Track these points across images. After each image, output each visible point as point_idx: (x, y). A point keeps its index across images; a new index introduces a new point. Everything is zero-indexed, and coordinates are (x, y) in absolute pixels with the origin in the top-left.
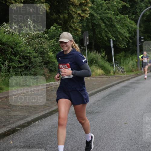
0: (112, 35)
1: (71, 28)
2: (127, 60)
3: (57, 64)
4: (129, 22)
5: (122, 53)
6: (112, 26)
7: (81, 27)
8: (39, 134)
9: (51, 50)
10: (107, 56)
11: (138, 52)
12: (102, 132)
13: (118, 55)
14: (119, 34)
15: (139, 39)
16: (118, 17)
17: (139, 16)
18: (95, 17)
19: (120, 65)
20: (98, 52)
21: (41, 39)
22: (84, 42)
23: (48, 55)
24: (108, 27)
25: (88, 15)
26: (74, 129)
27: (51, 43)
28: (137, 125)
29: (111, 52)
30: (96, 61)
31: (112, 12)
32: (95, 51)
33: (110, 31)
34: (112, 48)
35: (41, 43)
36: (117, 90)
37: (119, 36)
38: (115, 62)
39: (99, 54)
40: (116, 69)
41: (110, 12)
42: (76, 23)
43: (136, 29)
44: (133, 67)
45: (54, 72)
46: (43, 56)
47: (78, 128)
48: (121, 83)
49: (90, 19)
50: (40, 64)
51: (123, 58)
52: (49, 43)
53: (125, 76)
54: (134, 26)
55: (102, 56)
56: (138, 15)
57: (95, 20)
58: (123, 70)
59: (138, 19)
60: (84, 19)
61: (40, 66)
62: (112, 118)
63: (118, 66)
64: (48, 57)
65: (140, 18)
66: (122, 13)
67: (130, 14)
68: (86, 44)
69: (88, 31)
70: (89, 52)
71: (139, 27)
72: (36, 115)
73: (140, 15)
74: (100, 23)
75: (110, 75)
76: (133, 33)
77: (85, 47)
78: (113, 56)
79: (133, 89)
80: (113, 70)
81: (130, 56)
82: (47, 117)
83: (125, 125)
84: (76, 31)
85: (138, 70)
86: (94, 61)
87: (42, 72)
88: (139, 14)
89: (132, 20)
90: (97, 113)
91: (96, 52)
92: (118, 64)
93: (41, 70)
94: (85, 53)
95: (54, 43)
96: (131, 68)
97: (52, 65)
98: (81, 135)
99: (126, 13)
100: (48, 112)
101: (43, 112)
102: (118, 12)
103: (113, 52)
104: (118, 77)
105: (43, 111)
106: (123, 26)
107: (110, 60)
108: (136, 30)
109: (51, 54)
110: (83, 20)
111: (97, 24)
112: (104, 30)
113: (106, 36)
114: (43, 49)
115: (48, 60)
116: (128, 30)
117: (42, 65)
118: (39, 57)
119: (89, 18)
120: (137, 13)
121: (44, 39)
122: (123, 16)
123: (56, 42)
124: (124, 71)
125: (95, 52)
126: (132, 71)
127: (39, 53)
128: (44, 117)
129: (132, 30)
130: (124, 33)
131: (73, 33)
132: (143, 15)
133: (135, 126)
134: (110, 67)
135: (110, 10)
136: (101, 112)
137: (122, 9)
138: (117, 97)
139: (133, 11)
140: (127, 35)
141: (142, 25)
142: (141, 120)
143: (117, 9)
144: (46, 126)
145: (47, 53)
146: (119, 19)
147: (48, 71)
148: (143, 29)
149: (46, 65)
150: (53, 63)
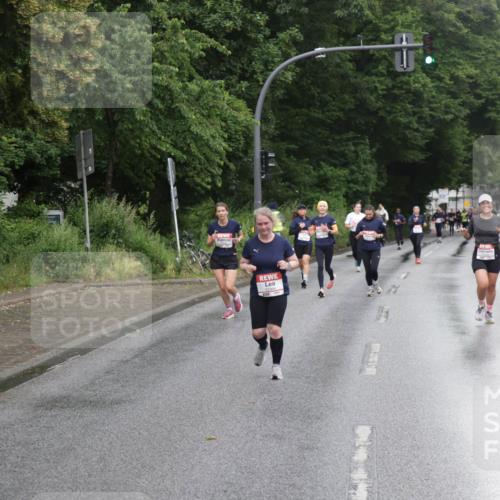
0: (175, 146)
1: (35, 118)
4: (228, 104)
5: (204, 205)
6: (173, 113)
7: (68, 116)
10: (155, 215)
11: (259, 202)
12: (129, 467)
14: (196, 141)
15: (262, 159)
16: (193, 87)
17: (262, 86)
19: (197, 244)
20: (124, 199)
22: (78, 164)
24: (161, 117)
28: (246, 442)
29: (170, 200)
30: (118, 230)
31: (172, 68)
32: (116, 196)
34: (172, 188)
36: (187, 328)
37: (194, 149)
38: (180, 233)
39: (129, 208)
40: (186, 256)
41: (165, 67)
43: (250, 128)
47: (49, 457)
48: (202, 304)
51: (205, 221)
54: (246, 115)
55: (138, 213)
56: (258, 81)
58: (207, 262)
59: (259, 95)
62: (165, 419)
63: (190, 246)
65: (263, 92)
66: (205, 74)
67: (234, 79)
68: (84, 171)
69: (90, 130)
70: (96, 198)
73: (264, 81)
75: (165, 277)
76: (241, 141)
77: (82, 180)
78: (175, 212)
80: (176, 261)
83: (208, 442)
84: (52, 127)
86: (113, 231)
88: (260, 79)
89: (239, 96)
90: (117, 403)
91: (120, 199)
92: (190, 240)
94: (82, 202)
99: (217, 72)
102: (193, 71)
103: (173, 200)
104: (190, 283)
106: (209, 116)
107: (163, 227)
108: (250, 131)
116: (226, 129)
122: (207, 83)
125: (114, 201)
129: (236, 131)
130: (211, 139)
131: (39, 135)
132: (274, 82)
133: (240, 446)
134: (164, 252)
135: (166, 64)
136: (131, 402)
137: (205, 58)
138: (187, 351)
139: (243, 70)
140: (220, 145)
141: (271, 116)
142: (260, 427)
143: (188, 60)
146: (195, 94)
148: (273, 126)
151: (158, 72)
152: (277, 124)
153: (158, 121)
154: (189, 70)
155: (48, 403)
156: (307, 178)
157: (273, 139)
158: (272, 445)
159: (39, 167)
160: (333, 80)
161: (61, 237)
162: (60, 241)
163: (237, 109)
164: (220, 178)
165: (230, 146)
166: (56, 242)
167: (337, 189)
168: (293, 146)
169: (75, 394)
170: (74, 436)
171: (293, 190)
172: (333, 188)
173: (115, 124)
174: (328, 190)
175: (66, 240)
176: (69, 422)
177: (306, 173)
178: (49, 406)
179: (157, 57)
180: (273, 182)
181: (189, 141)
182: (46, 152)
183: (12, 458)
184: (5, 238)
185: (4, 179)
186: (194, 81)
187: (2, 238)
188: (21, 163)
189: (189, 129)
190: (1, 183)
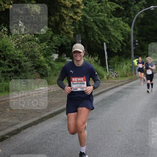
0: (105, 38)
1: (63, 31)
2: (121, 64)
4: (123, 25)
5: (115, 57)
6: (105, 29)
7: (73, 30)
8: (29, 142)
9: (42, 54)
10: (100, 61)
11: (133, 56)
12: (95, 139)
13: (112, 59)
14: (113, 37)
15: (134, 42)
16: (112, 20)
17: (133, 19)
18: (88, 20)
19: (114, 69)
20: (91, 56)
21: (32, 42)
23: (39, 59)
24: (102, 30)
25: (81, 17)
26: (65, 136)
27: (42, 46)
28: (131, 132)
29: (105, 56)
31: (105, 14)
33: (103, 35)
34: (105, 52)
35: (32, 47)
36: (111, 96)
37: (112, 40)
38: (108, 66)
39: (92, 59)
40: (110, 73)
41: (103, 14)
42: (68, 25)
43: (130, 32)
44: (127, 72)
45: (45, 77)
46: (34, 60)
48: (115, 89)
50: (31, 69)
51: (116, 62)
52: (40, 47)
54: (129, 29)
55: (95, 60)
56: (132, 17)
57: (88, 23)
58: (117, 75)
59: (132, 22)
60: (76, 22)
61: (30, 71)
62: (105, 125)
63: (111, 70)
64: (39, 61)
65: (134, 21)
66: (116, 16)
67: (124, 17)
69: (80, 34)
71: (133, 30)
72: (26, 122)
73: (134, 17)
74: (93, 26)
75: (104, 80)
76: (127, 37)
78: (106, 60)
79: (127, 95)
80: (107, 75)
81: (124, 60)
82: (38, 124)
83: (119, 132)
84: (68, 33)
85: (132, 75)
87: (33, 76)
88: (133, 17)
89: (126, 22)
90: (90, 119)
91: (89, 56)
92: (111, 68)
93: (31, 75)
95: (45, 46)
96: (125, 73)
97: (43, 70)
98: (73, 143)
99: (119, 15)
100: (38, 118)
102: (112, 14)
104: (111, 82)
105: (33, 118)
106: (117, 29)
107: (103, 64)
108: (130, 34)
109: (42, 58)
110: (76, 23)
111: (90, 27)
112: (97, 33)
113: (100, 39)
114: (33, 53)
115: (39, 64)
116: (122, 33)
118: (30, 61)
119: (82, 20)
121: (35, 42)
122: (116, 19)
123: (47, 45)
125: (87, 56)
126: (126, 76)
127: (30, 57)
128: (35, 124)
129: (125, 34)
130: (118, 37)
131: (64, 36)
132: (137, 18)
133: (129, 133)
134: (103, 72)
136: (94, 119)
137: (115, 11)
138: (111, 103)
139: (127, 14)
140: (121, 38)
141: (136, 28)
142: (135, 127)
143: (110, 11)
144: (36, 134)
145: (38, 57)
146: (112, 22)
147: (39, 76)
148: (137, 32)
149: (37, 70)
150: (44, 67)
151: (101, 16)
153: (101, 31)
154: (110, 15)
157: (137, 36)
158: (139, 133)
159: (64, 46)
160: (156, 17)
163: (126, 27)
164: (120, 49)
165: (123, 38)
168: (144, 38)
171: (144, 52)
173: (88, 32)
179: (100, 11)
180: (137, 50)
181: (110, 37)
182: (67, 41)
183: (59, 136)
184: (55, 69)
185: (54, 50)
186: (112, 18)
187: (54, 69)
188: (60, 45)
189: (110, 34)
190: (53, 52)
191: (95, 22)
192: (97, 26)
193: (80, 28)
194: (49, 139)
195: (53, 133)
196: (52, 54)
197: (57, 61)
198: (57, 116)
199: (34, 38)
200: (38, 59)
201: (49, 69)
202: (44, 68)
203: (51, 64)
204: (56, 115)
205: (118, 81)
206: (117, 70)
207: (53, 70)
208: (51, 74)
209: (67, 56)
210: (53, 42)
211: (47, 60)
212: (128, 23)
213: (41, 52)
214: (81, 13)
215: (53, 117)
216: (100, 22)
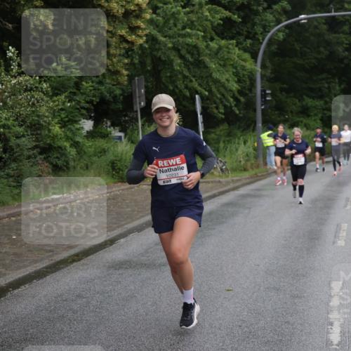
0: (200, 85)
2: (234, 143)
3: (69, 153)
4: (238, 57)
5: (221, 127)
6: (199, 64)
7: (127, 67)
8: (25, 318)
9: (56, 120)
11: (260, 125)
13: (213, 132)
14: (215, 84)
15: (262, 94)
16: (213, 45)
17: (261, 43)
18: (159, 44)
19: (217, 155)
21: (33, 93)
22: (134, 101)
23: (49, 130)
24: (190, 66)
25: (145, 38)
26: (108, 303)
27: (57, 103)
28: (254, 292)
29: (198, 124)
31: (199, 33)
33: (194, 77)
34: (199, 115)
35: (33, 104)
36: (211, 213)
37: (214, 89)
41: (194, 32)
42: (115, 56)
43: (254, 73)
44: (247, 161)
45: (64, 170)
46: (37, 134)
47: (118, 302)
48: (221, 197)
49: (149, 48)
50: (31, 152)
51: (223, 139)
52: (52, 104)
53: (229, 179)
54: (251, 64)
56: (259, 40)
57: (160, 52)
58: (224, 167)
59: (259, 49)
60: (135, 48)
61: (29, 157)
62: (197, 277)
64: (50, 136)
65: (263, 47)
66: (222, 36)
67: (242, 38)
68: (138, 106)
69: (143, 77)
70: (147, 124)
71: (261, 68)
72: (19, 271)
73: (263, 39)
74: (172, 58)
76: (246, 83)
77: (137, 111)
78: (201, 133)
79: (247, 211)
81: (239, 134)
82: (45, 276)
83: (227, 292)
84: (117, 74)
85: (258, 167)
87: (35, 169)
88: (261, 38)
89: (245, 50)
90: (164, 265)
93: (32, 166)
94: (138, 127)
96: (242, 163)
97: (59, 155)
98: (124, 318)
99: (231, 34)
100: (48, 264)
101: (35, 265)
102: (213, 32)
103: (200, 124)
104: (212, 182)
105: (35, 263)
106: (224, 66)
108: (253, 75)
109: (56, 129)
110: (133, 50)
111: (165, 61)
112: (181, 73)
113: (186, 87)
114: (36, 118)
115: (48, 142)
116: (236, 74)
117: (33, 154)
118: (28, 135)
119: (147, 46)
120: (257, 36)
121: (41, 93)
122: (223, 42)
123: (69, 102)
124: (226, 169)
126: (245, 170)
127: (28, 126)
128: (39, 276)
129: (244, 75)
130: (226, 82)
131: (108, 81)
132: (270, 40)
133: (249, 295)
135: (195, 29)
137: (222, 25)
138: (210, 229)
139: (248, 32)
140: (233, 86)
141: (268, 64)
142: (264, 282)
143: (210, 26)
144: (42, 299)
145: (48, 128)
146: (215, 50)
147: (50, 170)
148: (269, 71)
149: (45, 155)
150: (62, 150)
151: (189, 35)
152: (272, 70)
153: (189, 69)
154: (210, 34)
155: (117, 265)
156: (294, 107)
157: (270, 80)
158: (272, 294)
159: (107, 103)
160: (312, 38)
161: (123, 151)
162: (122, 154)
163: (245, 60)
165: (240, 86)
166: (120, 155)
167: (316, 115)
168: (285, 86)
169: (135, 259)
170: (135, 287)
171: (284, 116)
172: (312, 114)
173: (160, 71)
174: (309, 116)
175: (126, 154)
176: (131, 278)
177: (293, 104)
178: (118, 267)
179: (188, 25)
180: (270, 111)
181: (210, 84)
182: (113, 92)
183: (94, 302)
184: (85, 152)
185: (84, 112)
186: (215, 41)
187: (83, 153)
188: (98, 100)
189: (211, 75)
190: (82, 115)
191: (176, 49)
192: (182, 57)
193: (142, 63)
194: (70, 310)
195: (79, 296)
196: (80, 120)
197: (91, 135)
198: (89, 257)
199: (39, 83)
200: (47, 132)
201: (72, 153)
202: (60, 151)
203: (77, 143)
204: (87, 256)
205: (227, 179)
206: (225, 156)
207: (81, 157)
208: (77, 164)
209: (113, 125)
210: (82, 94)
211: (68, 133)
212: (249, 52)
213: (54, 117)
214: (145, 29)
215: (79, 260)
216: (187, 50)
